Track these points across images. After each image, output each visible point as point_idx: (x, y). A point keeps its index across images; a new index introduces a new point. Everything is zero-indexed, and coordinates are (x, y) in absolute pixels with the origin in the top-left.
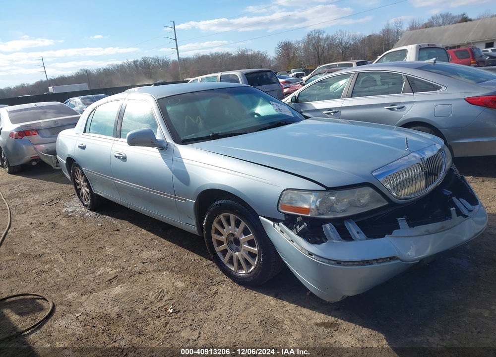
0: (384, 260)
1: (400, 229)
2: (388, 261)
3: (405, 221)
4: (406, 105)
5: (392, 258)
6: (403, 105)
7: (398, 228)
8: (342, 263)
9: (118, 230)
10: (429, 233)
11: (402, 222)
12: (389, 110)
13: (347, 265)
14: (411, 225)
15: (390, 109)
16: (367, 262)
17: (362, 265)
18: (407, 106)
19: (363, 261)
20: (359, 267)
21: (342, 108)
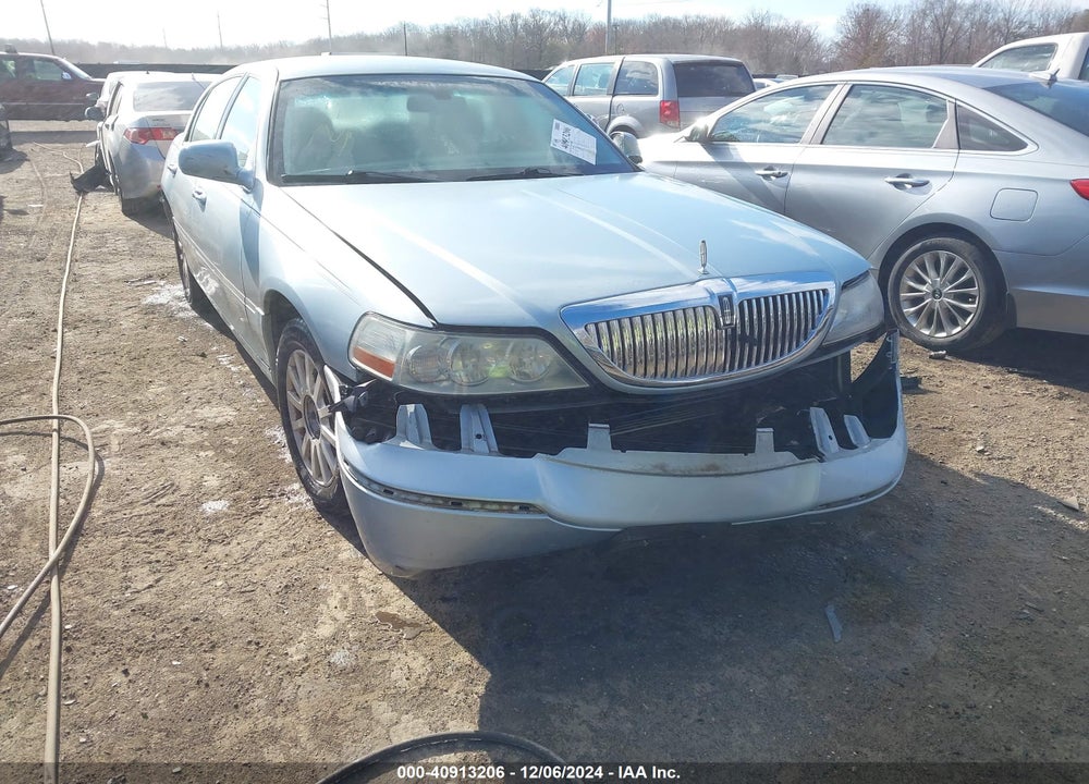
0: (503, 506)
1: (584, 445)
2: (511, 511)
3: (607, 431)
4: (932, 180)
5: (525, 507)
6: (925, 179)
7: (583, 444)
8: (395, 493)
9: (203, 355)
10: (664, 472)
11: (599, 434)
12: (892, 187)
13: (404, 500)
14: (619, 444)
15: (896, 185)
16: (457, 504)
17: (439, 506)
18: (935, 182)
19: (446, 499)
20: (431, 509)
21: (794, 167)
